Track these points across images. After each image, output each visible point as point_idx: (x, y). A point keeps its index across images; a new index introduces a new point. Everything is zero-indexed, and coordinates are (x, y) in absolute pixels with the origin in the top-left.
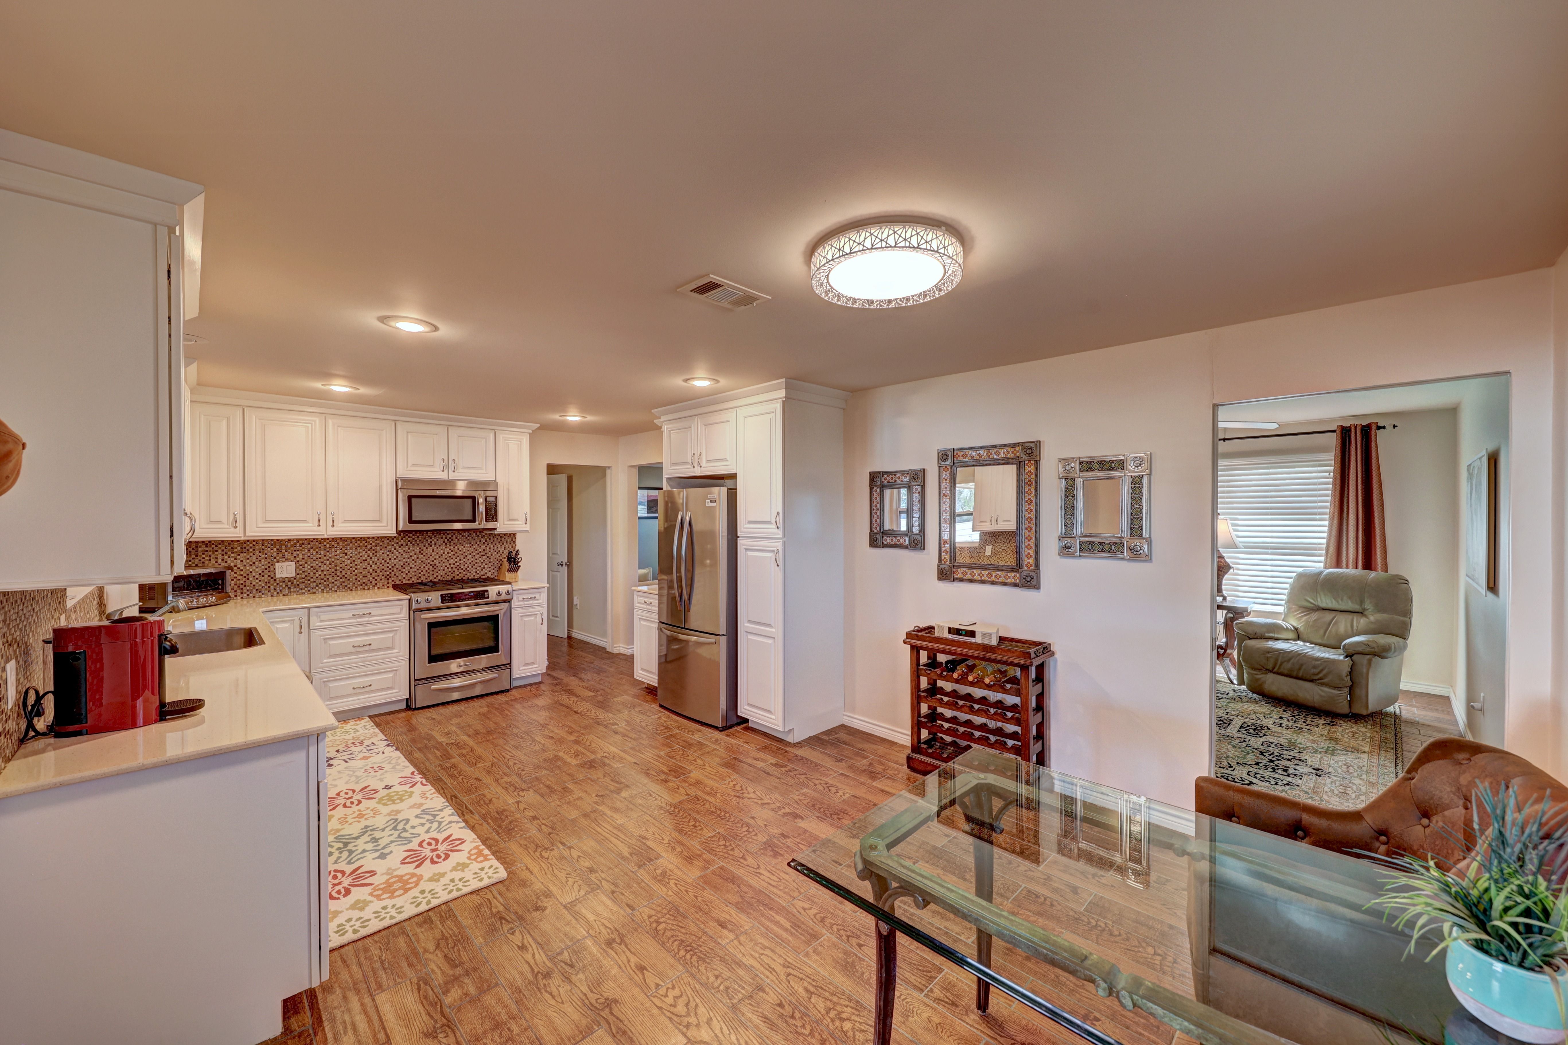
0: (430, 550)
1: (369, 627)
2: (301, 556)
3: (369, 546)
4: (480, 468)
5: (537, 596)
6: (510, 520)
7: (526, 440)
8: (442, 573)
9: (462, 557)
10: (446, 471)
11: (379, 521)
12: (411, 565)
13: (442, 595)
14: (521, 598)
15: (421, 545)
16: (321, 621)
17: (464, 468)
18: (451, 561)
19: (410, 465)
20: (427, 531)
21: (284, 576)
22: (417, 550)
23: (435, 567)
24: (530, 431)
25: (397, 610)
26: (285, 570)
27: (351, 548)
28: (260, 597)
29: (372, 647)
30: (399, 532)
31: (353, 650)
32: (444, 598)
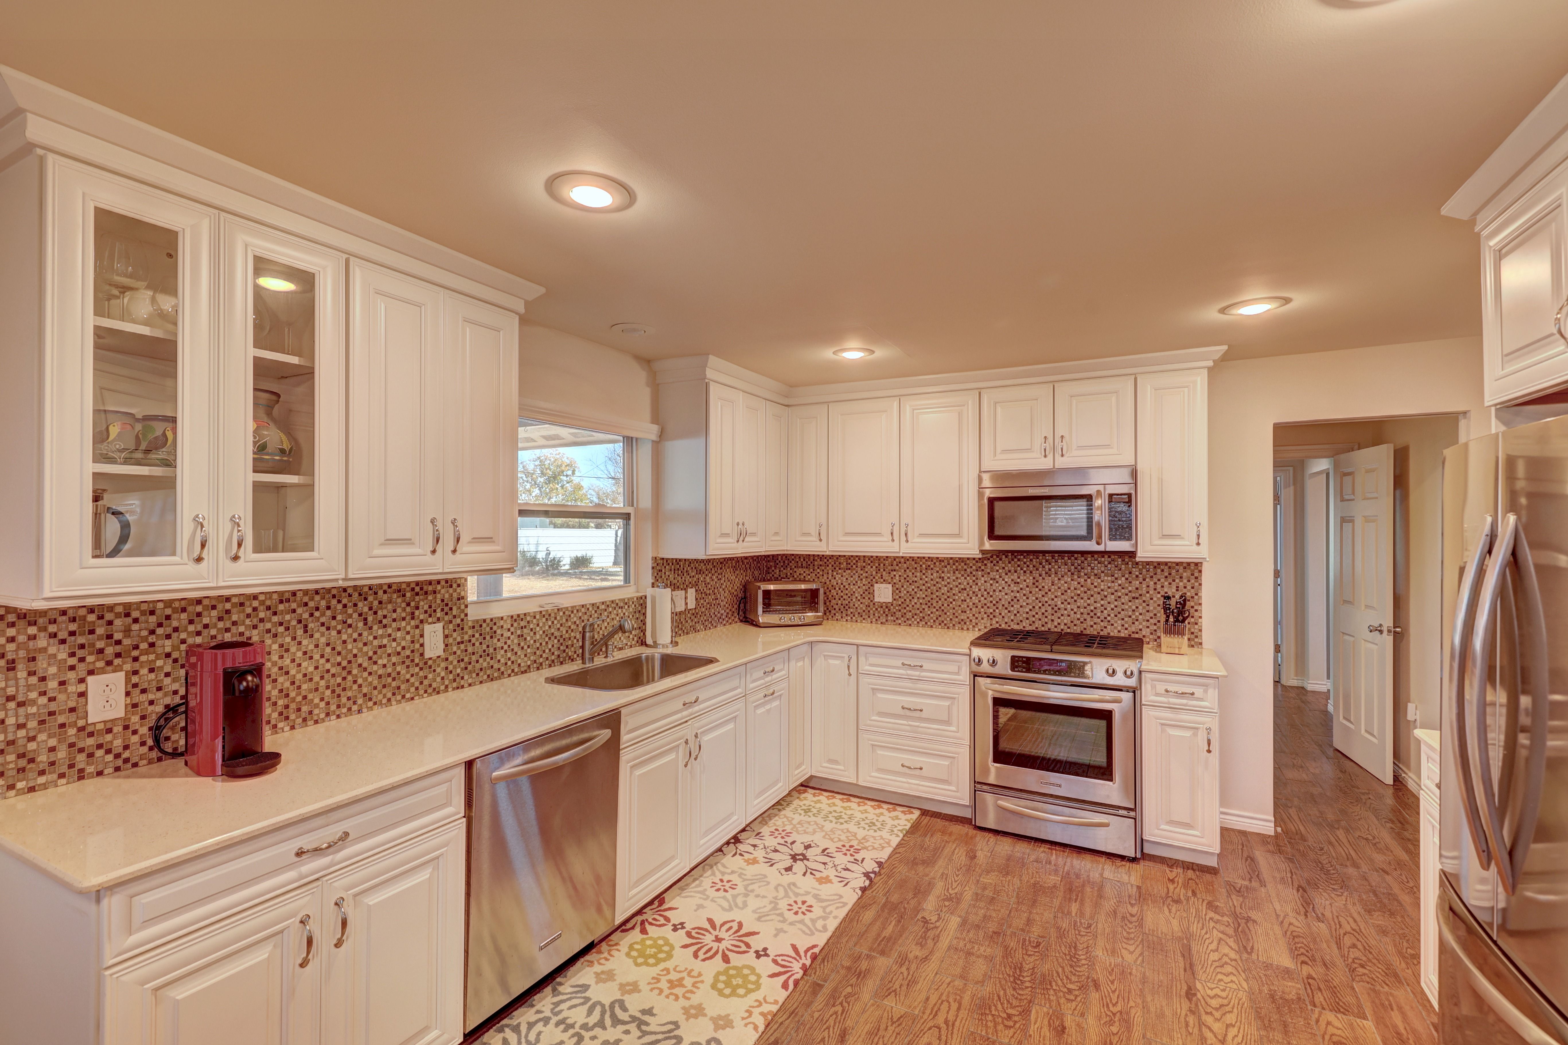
0: (1048, 580)
1: (920, 685)
2: (897, 577)
3: (968, 570)
4: (1107, 446)
5: (1198, 692)
6: (1165, 536)
7: (1200, 381)
8: (1066, 620)
9: (1099, 597)
10: (1050, 457)
11: (958, 535)
12: (1021, 602)
13: (1013, 657)
14: (1161, 687)
15: (1036, 574)
16: (871, 665)
17: (1080, 448)
18: (1081, 602)
19: (998, 450)
20: (1044, 552)
21: (882, 601)
22: (1030, 581)
23: (1056, 610)
24: (1210, 363)
25: (953, 668)
26: (883, 593)
27: (948, 572)
28: (861, 622)
29: (924, 715)
30: (983, 552)
31: (902, 712)
32: (1016, 663)
